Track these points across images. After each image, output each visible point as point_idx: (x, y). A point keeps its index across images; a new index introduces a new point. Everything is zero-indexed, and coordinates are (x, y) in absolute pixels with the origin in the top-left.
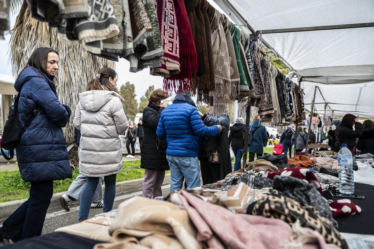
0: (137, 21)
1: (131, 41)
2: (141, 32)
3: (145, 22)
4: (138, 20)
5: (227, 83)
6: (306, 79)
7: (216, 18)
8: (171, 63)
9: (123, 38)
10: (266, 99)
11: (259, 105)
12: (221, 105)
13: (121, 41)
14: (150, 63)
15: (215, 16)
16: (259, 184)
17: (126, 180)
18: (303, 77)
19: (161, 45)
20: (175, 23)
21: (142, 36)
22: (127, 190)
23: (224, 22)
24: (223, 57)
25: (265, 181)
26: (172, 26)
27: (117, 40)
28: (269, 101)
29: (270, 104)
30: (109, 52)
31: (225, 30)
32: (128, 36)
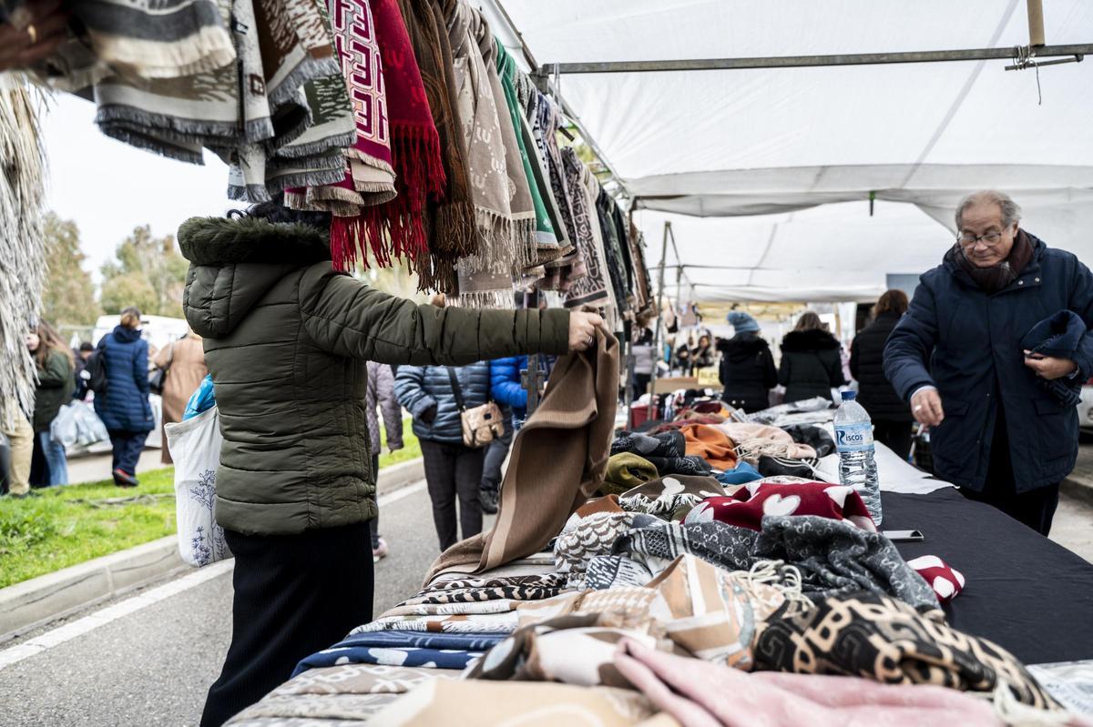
0: (273, 18)
1: (261, 90)
2: (288, 57)
3: (302, 24)
4: (276, 14)
5: (504, 225)
6: (648, 203)
7: (460, 21)
8: (369, 169)
9: (234, 79)
10: (584, 269)
11: (569, 286)
12: (485, 295)
13: (228, 91)
14: (307, 168)
15: (459, 15)
16: (707, 544)
17: (119, 549)
18: (637, 198)
19: (344, 108)
20: (372, 32)
21: (291, 74)
22: (128, 582)
23: (479, 35)
24: (488, 145)
25: (719, 535)
26: (362, 40)
27: (210, 87)
28: (591, 271)
29: (595, 280)
30: (184, 131)
31: (485, 58)
32: (253, 72)
